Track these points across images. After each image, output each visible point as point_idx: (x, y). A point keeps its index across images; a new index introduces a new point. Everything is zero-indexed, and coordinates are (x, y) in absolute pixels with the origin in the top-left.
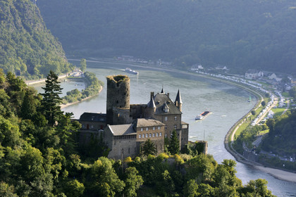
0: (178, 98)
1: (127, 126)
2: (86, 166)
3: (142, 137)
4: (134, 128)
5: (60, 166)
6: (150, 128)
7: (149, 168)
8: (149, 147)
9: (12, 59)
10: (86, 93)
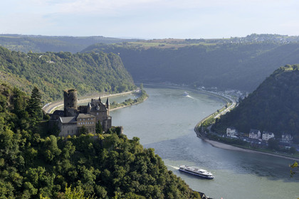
0: (107, 103)
1: (72, 118)
2: (43, 140)
3: (80, 124)
4: (76, 119)
5: (25, 140)
6: (86, 119)
7: (81, 142)
8: (83, 130)
9: (104, 83)
10: (136, 101)
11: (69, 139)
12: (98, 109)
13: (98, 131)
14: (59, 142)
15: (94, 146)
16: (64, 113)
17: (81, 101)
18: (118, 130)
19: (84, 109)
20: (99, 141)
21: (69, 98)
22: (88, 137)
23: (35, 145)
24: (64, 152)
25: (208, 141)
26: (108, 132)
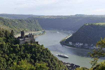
0: (34, 34)
1: (23, 39)
2: (14, 46)
3: (26, 41)
4: (24, 39)
5: (9, 46)
6: (28, 39)
7: (26, 46)
8: (27, 43)
10: (42, 34)
11: (22, 45)
12: (31, 36)
13: (31, 43)
14: (19, 46)
15: (30, 47)
16: (21, 38)
17: (26, 34)
18: (37, 43)
19: (27, 36)
20: (32, 46)
21: (22, 33)
22: (28, 45)
23: (12, 47)
24: (21, 49)
25: (64, 46)
26: (34, 43)
